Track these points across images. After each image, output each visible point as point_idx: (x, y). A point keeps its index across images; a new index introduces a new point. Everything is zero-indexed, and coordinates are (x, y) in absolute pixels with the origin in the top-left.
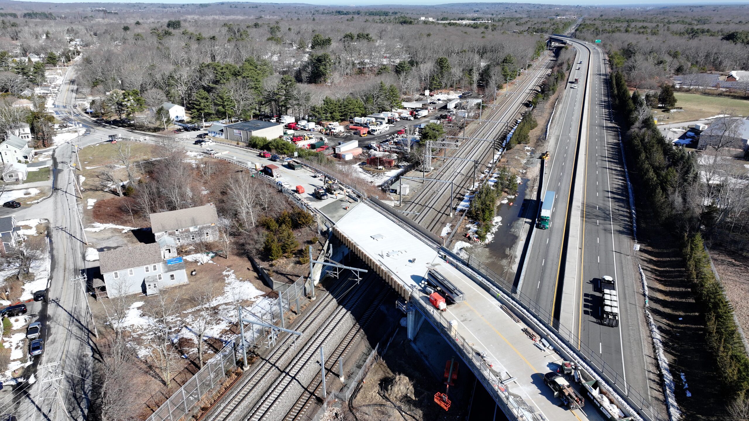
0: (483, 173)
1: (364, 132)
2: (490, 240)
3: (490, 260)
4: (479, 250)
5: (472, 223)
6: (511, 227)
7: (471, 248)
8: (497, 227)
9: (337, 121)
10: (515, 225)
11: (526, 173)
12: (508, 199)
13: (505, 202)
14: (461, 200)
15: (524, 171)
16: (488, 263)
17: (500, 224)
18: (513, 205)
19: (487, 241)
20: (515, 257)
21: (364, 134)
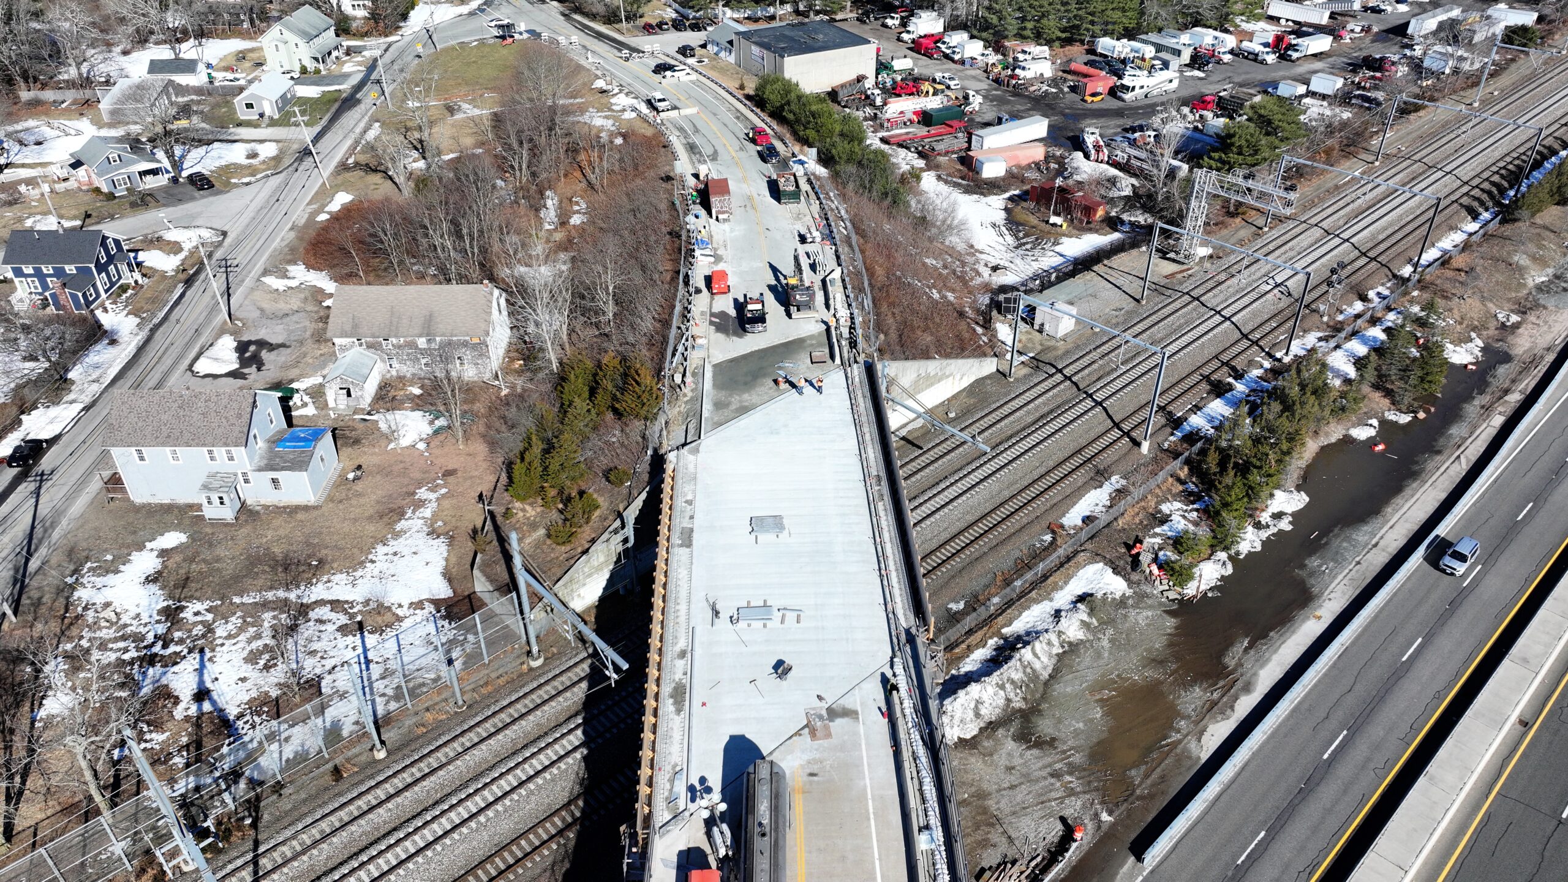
0: (1364, 298)
1: (1100, 90)
2: (1203, 587)
3: (1149, 673)
4: (1142, 617)
5: (1189, 497)
6: (1314, 547)
7: (1122, 602)
8: (1264, 534)
9: (1049, 43)
10: (1335, 543)
11: (1516, 326)
12: (1383, 422)
13: (1362, 433)
14: (1219, 390)
15: (1515, 318)
16: (1134, 684)
17: (1285, 525)
18: (1382, 453)
19: (1190, 590)
20: (1247, 688)
21: (1094, 95)
